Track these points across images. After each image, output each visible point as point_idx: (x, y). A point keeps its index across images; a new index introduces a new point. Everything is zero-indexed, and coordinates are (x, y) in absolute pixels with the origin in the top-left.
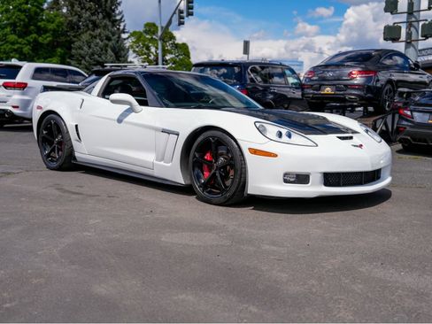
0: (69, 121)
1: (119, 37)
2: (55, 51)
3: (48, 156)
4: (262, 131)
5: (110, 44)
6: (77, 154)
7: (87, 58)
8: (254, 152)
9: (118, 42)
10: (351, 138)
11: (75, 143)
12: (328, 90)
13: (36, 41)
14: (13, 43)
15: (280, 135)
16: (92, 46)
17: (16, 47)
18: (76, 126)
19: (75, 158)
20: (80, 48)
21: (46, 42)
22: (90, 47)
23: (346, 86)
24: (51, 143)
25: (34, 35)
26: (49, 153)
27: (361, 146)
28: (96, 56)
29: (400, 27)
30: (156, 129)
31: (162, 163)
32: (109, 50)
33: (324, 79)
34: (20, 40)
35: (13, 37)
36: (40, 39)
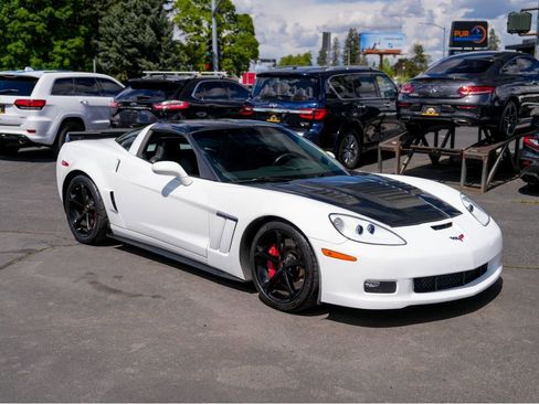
0: (103, 187)
1: (161, 8)
2: (77, 29)
3: (78, 225)
5: (149, 18)
6: (112, 227)
7: (119, 38)
8: (329, 253)
9: (158, 16)
10: (450, 225)
11: (110, 214)
12: (431, 111)
13: (51, 15)
14: (23, 20)
15: (360, 230)
16: (126, 22)
17: (27, 25)
18: (112, 193)
19: (110, 231)
20: (110, 25)
21: (64, 17)
22: (122, 23)
23: (454, 106)
24: (81, 210)
25: (49, 9)
26: (79, 221)
27: (462, 236)
28: (131, 36)
30: (210, 211)
31: (218, 251)
32: (148, 27)
33: (426, 96)
34: (31, 16)
35: (22, 12)
36: (57, 14)
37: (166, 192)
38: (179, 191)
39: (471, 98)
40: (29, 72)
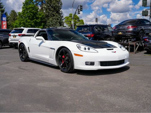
1: (61, 19)
2: (41, 24)
3: (22, 57)
4: (79, 47)
5: (58, 21)
6: (29, 56)
7: (51, 26)
8: (76, 55)
9: (61, 20)
10: (113, 49)
11: (28, 53)
12: (120, 33)
13: (36, 21)
14: (29, 22)
15: (85, 49)
16: (53, 22)
17: (30, 23)
18: (28, 47)
19: (29, 58)
20: (49, 23)
21: (38, 21)
22: (52, 22)
23: (126, 31)
24: (22, 53)
25: (35, 20)
26: (22, 56)
27: (115, 52)
28: (54, 25)
29: (148, 11)
30: (49, 48)
31: (51, 59)
32: (58, 23)
33: (119, 29)
34: (31, 21)
36: (37, 20)
37: (39, 46)
38: (43, 44)
39: (131, 29)
40: (22, 28)
